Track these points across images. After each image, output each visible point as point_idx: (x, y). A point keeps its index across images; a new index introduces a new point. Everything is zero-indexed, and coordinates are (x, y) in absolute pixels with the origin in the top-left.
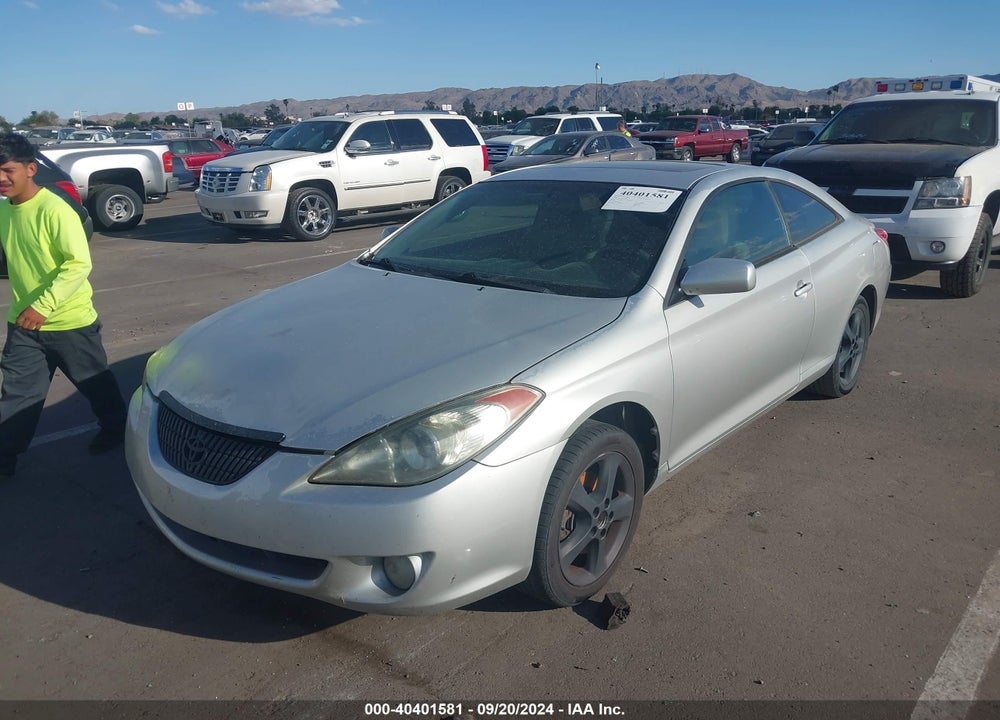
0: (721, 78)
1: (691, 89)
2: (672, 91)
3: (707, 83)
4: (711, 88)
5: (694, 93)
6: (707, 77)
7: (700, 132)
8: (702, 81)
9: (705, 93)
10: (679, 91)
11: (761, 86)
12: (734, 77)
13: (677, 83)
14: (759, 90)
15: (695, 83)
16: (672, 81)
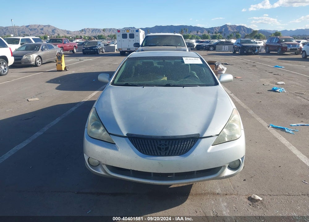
0: (45, 26)
1: (35, 29)
2: (28, 30)
3: (40, 27)
4: (42, 29)
5: (36, 31)
6: (39, 25)
7: (64, 43)
8: (38, 27)
9: (40, 31)
10: (31, 30)
11: (58, 29)
12: (49, 26)
13: (29, 27)
14: (58, 30)
15: (36, 27)
16: (27, 26)
